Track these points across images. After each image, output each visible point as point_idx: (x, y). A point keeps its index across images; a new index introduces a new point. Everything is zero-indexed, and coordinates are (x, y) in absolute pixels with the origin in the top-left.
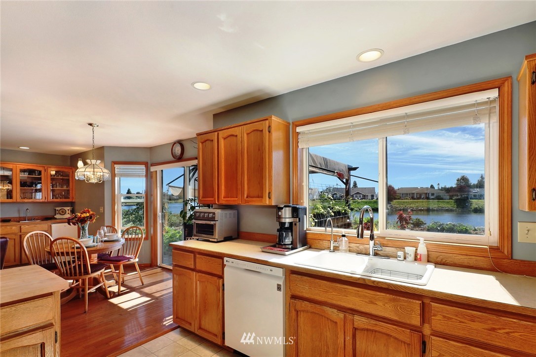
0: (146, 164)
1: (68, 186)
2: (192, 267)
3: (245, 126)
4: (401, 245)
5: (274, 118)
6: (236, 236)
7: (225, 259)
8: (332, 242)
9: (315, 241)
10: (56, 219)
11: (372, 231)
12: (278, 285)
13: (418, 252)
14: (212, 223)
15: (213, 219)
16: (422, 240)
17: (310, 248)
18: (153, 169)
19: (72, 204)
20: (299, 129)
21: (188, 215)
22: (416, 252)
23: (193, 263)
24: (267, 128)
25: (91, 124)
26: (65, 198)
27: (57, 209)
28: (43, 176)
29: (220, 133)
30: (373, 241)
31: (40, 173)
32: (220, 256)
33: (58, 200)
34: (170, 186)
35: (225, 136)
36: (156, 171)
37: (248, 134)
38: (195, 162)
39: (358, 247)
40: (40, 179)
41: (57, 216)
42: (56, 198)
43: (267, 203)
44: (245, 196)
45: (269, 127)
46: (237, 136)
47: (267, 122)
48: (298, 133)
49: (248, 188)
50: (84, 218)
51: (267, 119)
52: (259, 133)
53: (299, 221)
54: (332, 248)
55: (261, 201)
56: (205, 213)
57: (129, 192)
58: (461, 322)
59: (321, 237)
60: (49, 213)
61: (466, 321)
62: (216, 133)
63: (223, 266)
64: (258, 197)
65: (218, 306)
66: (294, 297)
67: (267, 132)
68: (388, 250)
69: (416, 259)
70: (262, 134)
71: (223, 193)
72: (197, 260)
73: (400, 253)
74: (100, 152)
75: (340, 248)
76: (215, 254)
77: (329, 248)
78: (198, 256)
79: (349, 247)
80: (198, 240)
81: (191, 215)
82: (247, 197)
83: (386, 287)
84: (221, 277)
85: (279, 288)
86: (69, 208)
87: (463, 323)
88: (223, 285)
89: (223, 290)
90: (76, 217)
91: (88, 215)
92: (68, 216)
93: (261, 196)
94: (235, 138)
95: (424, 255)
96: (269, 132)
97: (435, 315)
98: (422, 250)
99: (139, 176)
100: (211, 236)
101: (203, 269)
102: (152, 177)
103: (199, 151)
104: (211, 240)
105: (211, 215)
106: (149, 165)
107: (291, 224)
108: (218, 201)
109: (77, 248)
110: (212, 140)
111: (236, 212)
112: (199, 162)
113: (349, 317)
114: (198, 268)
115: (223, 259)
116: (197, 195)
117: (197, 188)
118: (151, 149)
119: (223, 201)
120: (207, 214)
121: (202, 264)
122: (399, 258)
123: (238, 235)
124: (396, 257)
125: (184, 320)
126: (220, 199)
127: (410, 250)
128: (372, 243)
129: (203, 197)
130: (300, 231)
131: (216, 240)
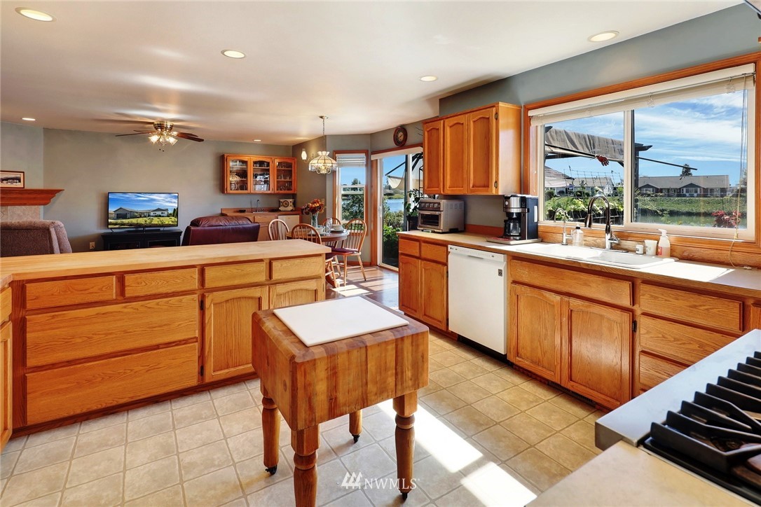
0: (366, 152)
1: (291, 177)
2: (418, 255)
3: (471, 114)
4: (641, 238)
5: (501, 104)
6: (463, 229)
7: (449, 246)
8: (564, 234)
9: (547, 234)
10: (280, 211)
11: (608, 224)
12: (499, 270)
13: (659, 245)
14: (437, 213)
15: (438, 209)
16: (664, 232)
17: (542, 241)
18: (373, 157)
19: (294, 196)
20: (531, 113)
21: (412, 207)
22: (657, 246)
23: (418, 251)
24: (494, 115)
25: (322, 117)
26: (288, 190)
27: (281, 200)
28: (271, 168)
29: (446, 120)
30: (609, 235)
31: (268, 164)
32: (444, 244)
33: (283, 192)
34: (389, 177)
35: (451, 124)
36: (377, 160)
37: (474, 122)
38: (419, 150)
39: (595, 241)
40: (268, 170)
41: (281, 208)
42: (281, 190)
43: (494, 192)
44: (471, 185)
45: (497, 114)
46: (463, 124)
47: (494, 109)
48: (530, 118)
49: (474, 177)
50: (315, 208)
51: (494, 106)
52: (485, 120)
53: (528, 211)
54: (564, 242)
55: (487, 191)
56: (430, 203)
57: (355, 183)
58: (666, 300)
59: (555, 231)
60: (275, 205)
61: (670, 299)
62: (442, 121)
63: (448, 253)
64: (484, 187)
65: (443, 292)
66: (515, 282)
67: (494, 120)
68: (627, 244)
69: (657, 254)
70: (489, 122)
71: (448, 183)
72: (423, 248)
73: (640, 247)
74: (322, 141)
75: (574, 241)
76: (440, 242)
77: (561, 242)
78: (423, 244)
79: (585, 241)
80: (422, 231)
81: (416, 207)
82: (473, 187)
83: (599, 269)
84: (446, 264)
85: (500, 273)
86: (291, 200)
87: (669, 301)
88: (447, 272)
89: (447, 277)
90: (308, 207)
91: (318, 205)
92: (290, 208)
93: (487, 186)
94: (461, 126)
95: (667, 248)
96: (497, 119)
97: (643, 295)
98: (665, 243)
99: (359, 165)
100: (436, 227)
101: (429, 257)
102: (372, 166)
103: (424, 138)
104: (436, 231)
105: (436, 205)
106: (369, 153)
107: (518, 214)
108: (443, 191)
109: (313, 235)
110: (438, 129)
111: (462, 202)
112: (424, 150)
113: (566, 299)
114: (423, 255)
115: (447, 247)
116: (422, 186)
117: (422, 178)
118: (372, 136)
119: (448, 191)
120: (432, 204)
121: (428, 251)
122: (637, 252)
123: (465, 228)
124: (634, 251)
125: (409, 308)
126: (445, 189)
127: (651, 244)
128: (608, 236)
129: (428, 188)
130: (530, 223)
131: (441, 231)
